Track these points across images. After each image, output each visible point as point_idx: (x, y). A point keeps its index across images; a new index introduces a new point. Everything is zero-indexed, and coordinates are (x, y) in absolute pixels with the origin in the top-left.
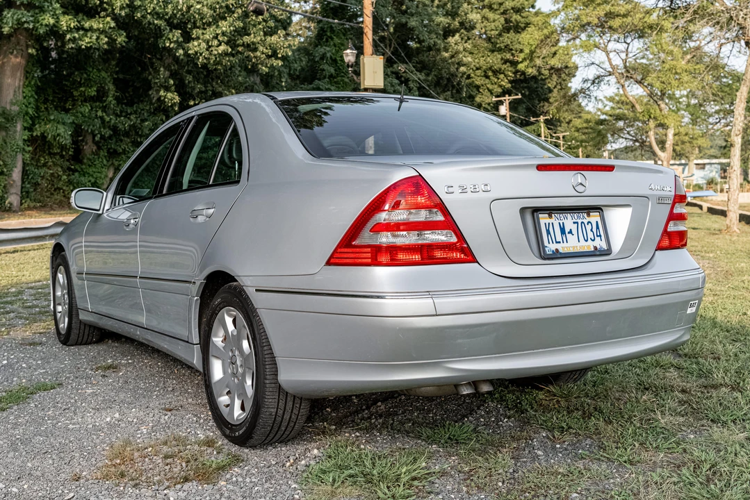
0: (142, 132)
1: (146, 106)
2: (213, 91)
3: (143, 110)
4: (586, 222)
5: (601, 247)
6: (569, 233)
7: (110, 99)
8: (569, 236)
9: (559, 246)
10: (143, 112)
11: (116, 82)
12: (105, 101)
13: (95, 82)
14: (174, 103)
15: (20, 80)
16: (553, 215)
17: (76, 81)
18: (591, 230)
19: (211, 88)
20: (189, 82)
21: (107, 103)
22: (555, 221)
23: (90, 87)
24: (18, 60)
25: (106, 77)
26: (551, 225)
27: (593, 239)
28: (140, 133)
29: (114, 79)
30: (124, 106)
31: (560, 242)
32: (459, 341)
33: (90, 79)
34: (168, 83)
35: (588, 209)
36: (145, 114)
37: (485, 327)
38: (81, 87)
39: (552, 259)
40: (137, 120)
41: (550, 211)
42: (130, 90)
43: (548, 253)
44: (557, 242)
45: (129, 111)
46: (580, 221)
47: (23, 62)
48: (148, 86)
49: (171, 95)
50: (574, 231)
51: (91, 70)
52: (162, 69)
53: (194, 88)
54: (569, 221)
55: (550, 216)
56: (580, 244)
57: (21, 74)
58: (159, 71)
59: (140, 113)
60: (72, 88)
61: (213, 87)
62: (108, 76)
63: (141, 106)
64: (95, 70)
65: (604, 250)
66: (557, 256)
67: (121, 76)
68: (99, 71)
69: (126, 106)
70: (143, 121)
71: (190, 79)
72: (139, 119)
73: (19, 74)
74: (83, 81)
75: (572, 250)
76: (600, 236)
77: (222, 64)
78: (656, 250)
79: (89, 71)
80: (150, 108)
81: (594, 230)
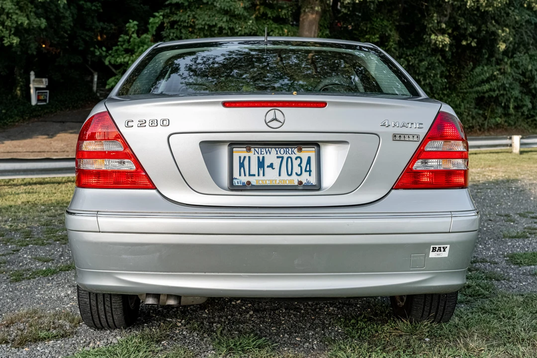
0: (419, 71)
1: (424, 48)
2: (487, 31)
3: (421, 51)
4: (294, 156)
5: (308, 182)
6: (268, 167)
7: (391, 43)
8: (268, 170)
9: (251, 179)
10: (421, 53)
11: (398, 29)
12: (388, 45)
13: (377, 30)
14: (445, 44)
15: (315, 32)
16: (253, 149)
17: (363, 30)
18: (300, 165)
19: (485, 29)
20: (462, 24)
21: (389, 47)
22: (254, 155)
23: (374, 35)
24: (314, 16)
25: (388, 25)
26: (247, 159)
27: (299, 173)
28: (418, 72)
29: (397, 26)
30: (405, 49)
31: (254, 175)
32: (124, 256)
33: (374, 28)
34: (441, 26)
35: (300, 145)
36: (423, 55)
37: (146, 247)
38: (367, 35)
39: (241, 190)
40: (415, 60)
41: (248, 145)
42: (412, 35)
43: (237, 184)
44: (250, 175)
45: (408, 53)
46: (285, 156)
47: (318, 18)
48: (424, 30)
49: (442, 38)
50: (276, 166)
51: (375, 20)
52: (435, 15)
53: (466, 29)
54: (271, 156)
55: (249, 150)
56: (281, 178)
57: (316, 27)
58: (433, 16)
59: (419, 54)
60: (360, 36)
61: (487, 27)
62: (390, 24)
63: (420, 48)
64: (379, 20)
65: (312, 185)
66: (247, 188)
67: (402, 23)
68: (382, 20)
69: (407, 49)
70: (421, 61)
71: (462, 22)
72: (417, 60)
73: (314, 28)
74: (368, 29)
75: (268, 183)
76: (310, 171)
77: (493, 6)
78: (392, 189)
79: (374, 21)
80: (428, 50)
81: (304, 165)
